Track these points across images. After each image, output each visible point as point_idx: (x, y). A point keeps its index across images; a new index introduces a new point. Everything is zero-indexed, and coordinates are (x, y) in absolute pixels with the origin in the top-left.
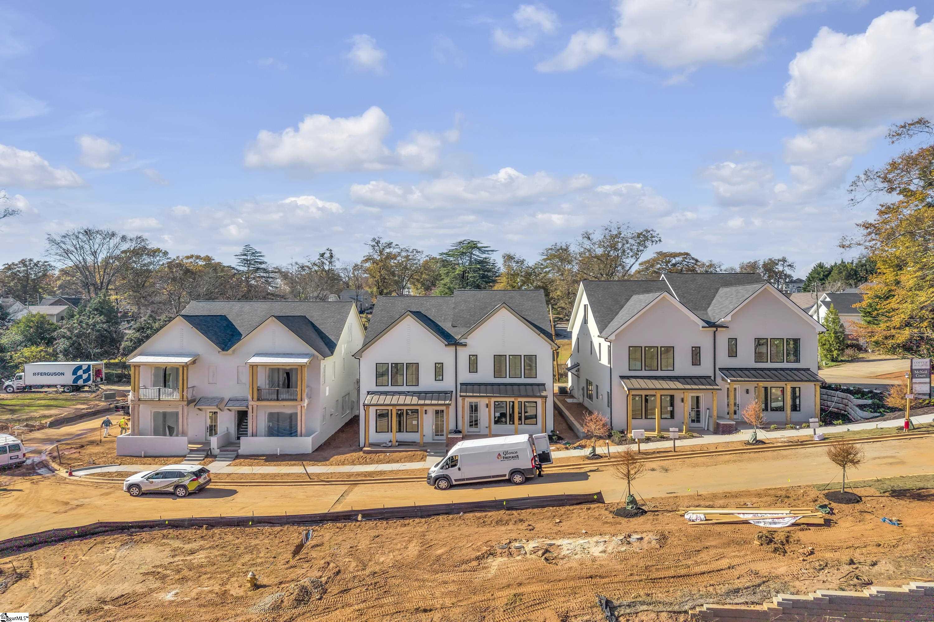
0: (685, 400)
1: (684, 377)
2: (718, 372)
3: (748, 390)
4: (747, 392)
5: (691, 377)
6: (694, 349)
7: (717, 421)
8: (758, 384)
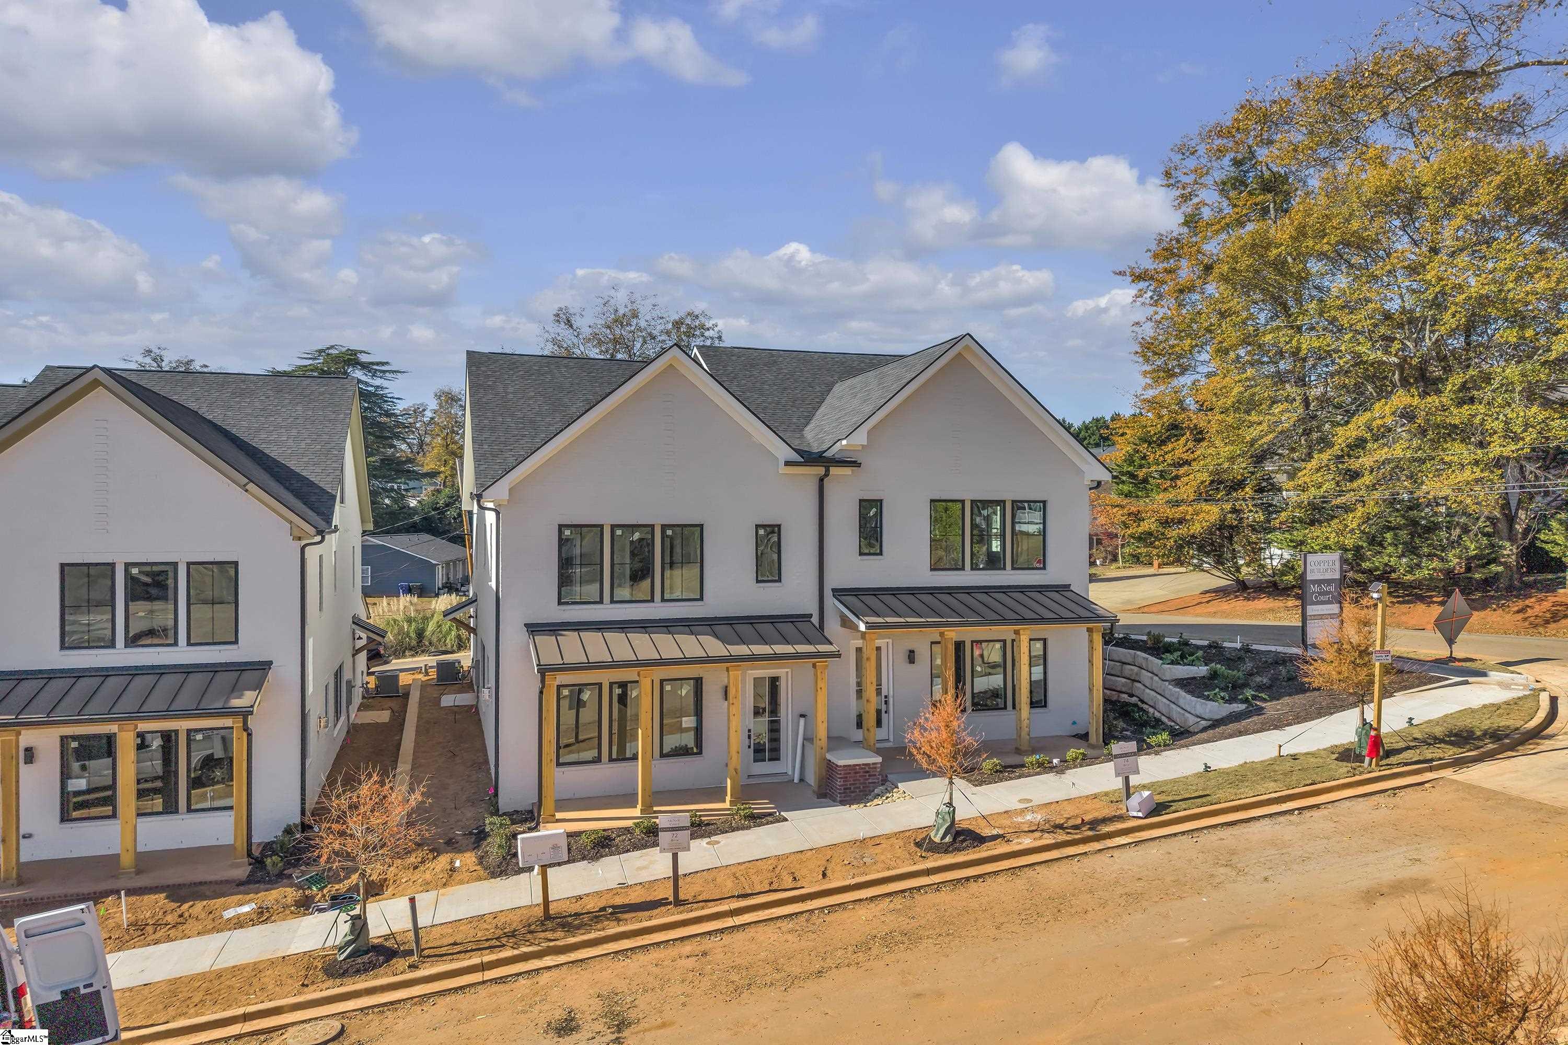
0: (732, 692)
1: (730, 621)
2: (830, 600)
3: (912, 652)
4: (911, 657)
5: (751, 620)
6: (761, 532)
7: (829, 756)
8: (942, 634)
